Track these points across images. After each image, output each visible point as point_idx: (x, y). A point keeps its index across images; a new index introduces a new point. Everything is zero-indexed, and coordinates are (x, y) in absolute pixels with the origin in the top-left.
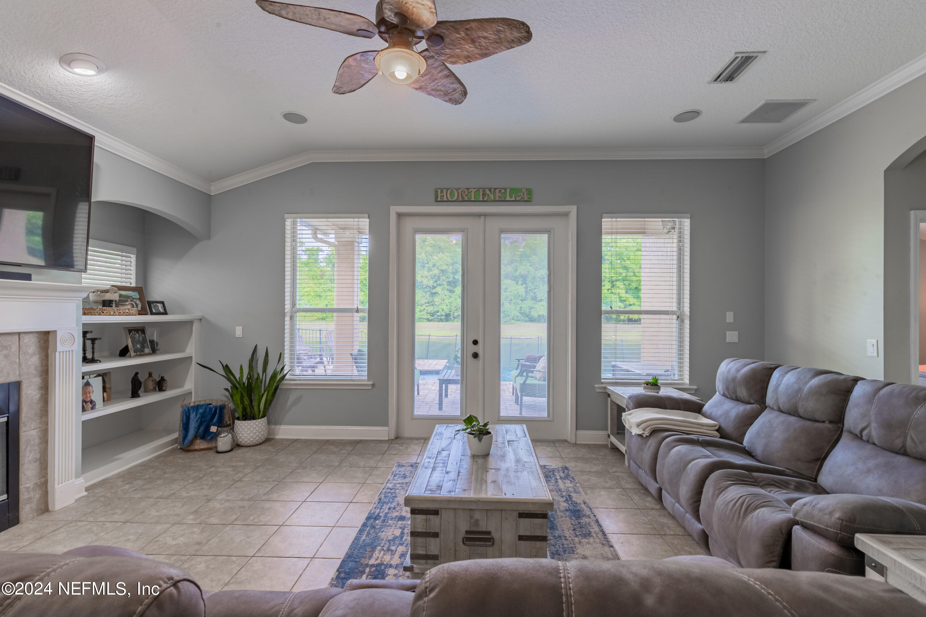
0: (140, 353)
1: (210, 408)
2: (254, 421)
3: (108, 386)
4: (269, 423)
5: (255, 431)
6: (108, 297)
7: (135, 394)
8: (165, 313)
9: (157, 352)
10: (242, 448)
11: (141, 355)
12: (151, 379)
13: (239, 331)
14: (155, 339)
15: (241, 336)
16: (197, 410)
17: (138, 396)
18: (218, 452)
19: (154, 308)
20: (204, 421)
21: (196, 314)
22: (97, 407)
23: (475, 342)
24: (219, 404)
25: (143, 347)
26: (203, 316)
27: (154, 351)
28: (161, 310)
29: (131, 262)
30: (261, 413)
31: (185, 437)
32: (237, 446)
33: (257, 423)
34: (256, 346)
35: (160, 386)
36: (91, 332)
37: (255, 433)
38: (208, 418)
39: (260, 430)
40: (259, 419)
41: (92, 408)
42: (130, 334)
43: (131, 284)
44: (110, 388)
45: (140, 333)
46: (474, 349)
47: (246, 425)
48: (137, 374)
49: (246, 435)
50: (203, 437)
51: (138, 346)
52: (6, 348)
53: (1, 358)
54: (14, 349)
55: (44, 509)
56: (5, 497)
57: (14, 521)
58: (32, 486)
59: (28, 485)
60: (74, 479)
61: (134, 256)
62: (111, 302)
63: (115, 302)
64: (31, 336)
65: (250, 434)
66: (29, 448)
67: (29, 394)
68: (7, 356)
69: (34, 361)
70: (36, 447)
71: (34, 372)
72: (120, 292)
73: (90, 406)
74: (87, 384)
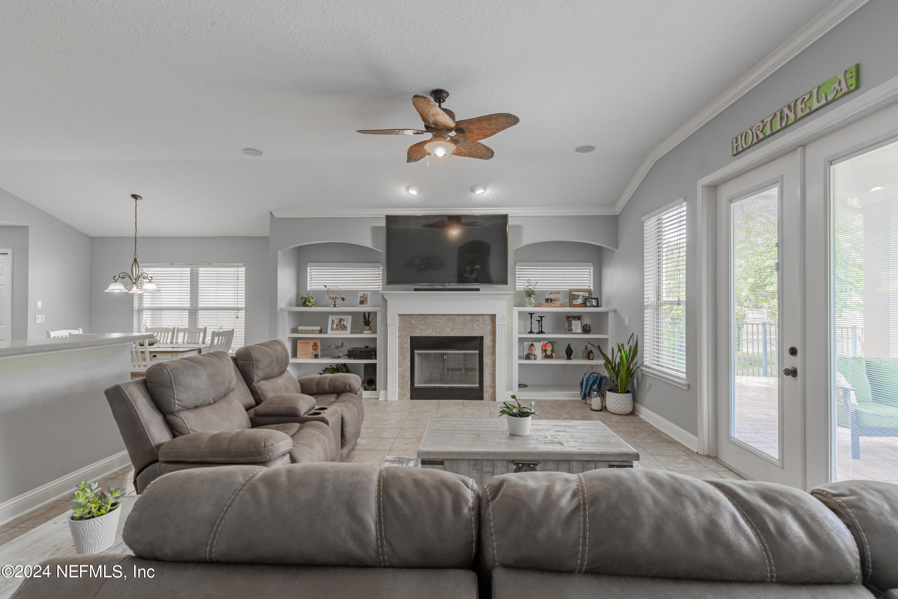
2: (616, 394)
3: (555, 349)
4: (634, 400)
5: (613, 402)
7: (569, 357)
8: (597, 306)
9: (591, 332)
10: (609, 413)
11: (573, 333)
12: (584, 350)
13: (627, 320)
15: (628, 324)
16: (586, 374)
17: (570, 359)
18: (592, 410)
19: (589, 302)
20: (589, 384)
21: (615, 306)
22: (537, 358)
23: (793, 351)
24: (602, 375)
25: (577, 328)
26: (616, 308)
28: (596, 304)
29: (590, 273)
30: (623, 389)
31: (581, 392)
32: (604, 409)
33: (619, 397)
34: (633, 334)
35: (589, 356)
38: (591, 382)
39: (617, 403)
41: (535, 359)
42: (568, 319)
43: (588, 287)
44: (557, 351)
45: (576, 319)
46: (791, 362)
48: (569, 345)
49: (609, 403)
50: (589, 396)
51: (573, 327)
52: (477, 321)
53: (476, 325)
54: (481, 321)
55: (494, 399)
56: (478, 385)
57: (481, 398)
58: (488, 386)
59: (487, 384)
60: (505, 390)
61: (592, 268)
62: (548, 299)
63: (551, 299)
64: (488, 316)
65: (613, 404)
66: (487, 367)
67: (487, 342)
68: (478, 325)
69: (489, 328)
70: (490, 368)
71: (489, 333)
72: (573, 293)
73: (534, 357)
74: (532, 345)
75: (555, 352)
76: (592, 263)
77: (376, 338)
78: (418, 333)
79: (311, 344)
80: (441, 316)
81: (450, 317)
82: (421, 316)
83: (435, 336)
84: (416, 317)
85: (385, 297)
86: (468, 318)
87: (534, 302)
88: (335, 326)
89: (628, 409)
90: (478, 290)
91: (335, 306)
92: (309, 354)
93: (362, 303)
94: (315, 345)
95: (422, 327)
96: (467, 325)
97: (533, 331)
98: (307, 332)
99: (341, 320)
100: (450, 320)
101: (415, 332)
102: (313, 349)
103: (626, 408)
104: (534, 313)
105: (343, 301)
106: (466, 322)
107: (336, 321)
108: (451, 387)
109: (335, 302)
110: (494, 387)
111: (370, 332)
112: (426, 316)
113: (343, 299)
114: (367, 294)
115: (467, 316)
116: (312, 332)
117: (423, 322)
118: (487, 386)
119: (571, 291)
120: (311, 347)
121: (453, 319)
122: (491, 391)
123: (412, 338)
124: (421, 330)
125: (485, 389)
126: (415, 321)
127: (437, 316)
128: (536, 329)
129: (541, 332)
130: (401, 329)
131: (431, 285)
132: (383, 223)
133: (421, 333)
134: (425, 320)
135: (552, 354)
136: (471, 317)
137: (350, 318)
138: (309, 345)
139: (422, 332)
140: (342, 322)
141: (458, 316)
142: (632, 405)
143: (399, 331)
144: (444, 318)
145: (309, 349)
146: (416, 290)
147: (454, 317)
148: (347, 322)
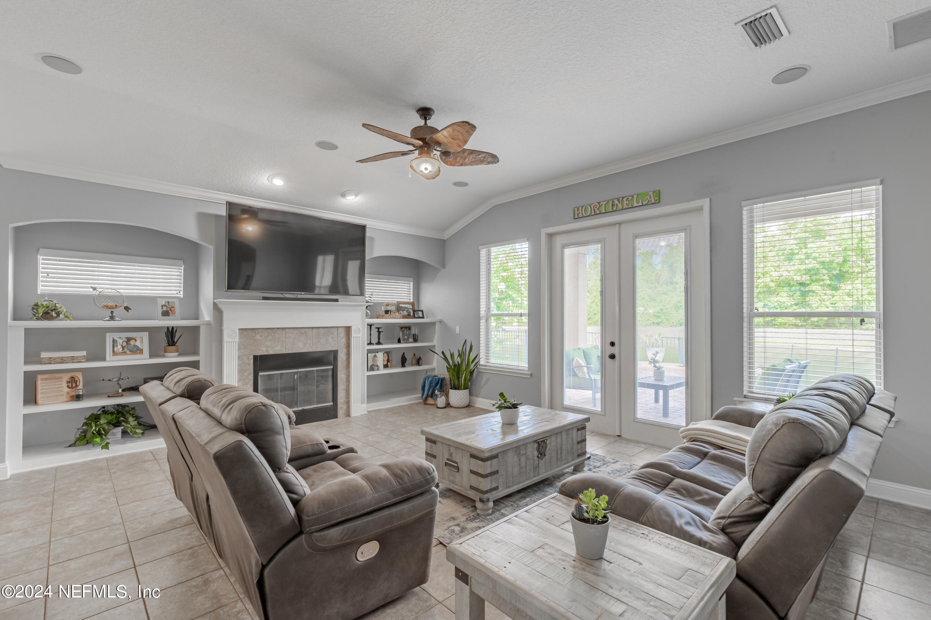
0: (407, 341)
1: (435, 379)
2: (458, 391)
3: (390, 359)
4: (471, 394)
5: (458, 398)
6: (389, 308)
7: (403, 365)
8: (423, 318)
9: (418, 341)
10: (452, 408)
11: (407, 343)
12: (414, 357)
13: (458, 329)
14: (417, 333)
15: (459, 333)
16: (429, 378)
17: (405, 367)
18: (438, 408)
19: (416, 314)
20: (432, 386)
21: (439, 318)
22: (380, 369)
23: (613, 344)
24: (442, 377)
25: (409, 338)
26: (441, 319)
27: (415, 340)
28: (421, 316)
29: (410, 287)
30: (463, 386)
31: (423, 395)
32: (448, 405)
33: (460, 393)
34: (466, 340)
35: (418, 362)
36: (381, 328)
37: (458, 399)
38: (434, 384)
39: (461, 398)
40: (461, 390)
41: (378, 370)
42: (401, 329)
43: (410, 300)
44: (392, 360)
45: (407, 329)
46: (610, 350)
47: (453, 392)
48: (404, 353)
49: (453, 400)
50: (432, 397)
51: (406, 337)
52: (332, 334)
53: (330, 338)
54: (335, 334)
55: (348, 415)
56: (332, 404)
57: (335, 416)
58: (343, 402)
59: (341, 401)
60: (360, 403)
61: (412, 283)
62: (388, 311)
63: (390, 311)
64: (342, 329)
65: (455, 399)
66: (341, 383)
67: (342, 357)
68: (332, 338)
69: (344, 341)
70: (344, 383)
71: (344, 346)
72: (401, 305)
73: (377, 368)
74: (375, 356)
75: (390, 361)
76: (412, 279)
77: (199, 361)
78: (264, 351)
79: (66, 377)
80: (292, 330)
81: (303, 331)
82: (269, 331)
83: (285, 353)
84: (262, 332)
85: (220, 306)
86: (322, 331)
87: (370, 314)
88: (119, 349)
89: (466, 403)
90: (337, 300)
91: (112, 318)
92: (63, 395)
93: (166, 314)
94: (73, 382)
95: (268, 343)
96: (321, 339)
97: (372, 342)
98: (61, 361)
99: (129, 340)
100: (302, 334)
101: (260, 350)
102: (68, 387)
103: (465, 401)
104: (373, 325)
105: (128, 311)
106: (320, 335)
107: (120, 341)
108: (303, 409)
109: (112, 312)
110: (348, 403)
111: (177, 354)
112: (275, 330)
113: (127, 309)
114: (174, 303)
115: (321, 329)
116: (73, 360)
117: (271, 337)
118: (341, 402)
119: (399, 303)
120: (65, 385)
121: (306, 332)
122: (345, 407)
123: (255, 358)
124: (267, 347)
125: (339, 406)
126: (261, 336)
127: (287, 330)
128: (375, 340)
129: (379, 343)
130: (241, 346)
131: (281, 294)
132: (223, 211)
133: (267, 351)
134: (272, 334)
135: (387, 364)
136: (326, 329)
137: (145, 336)
138: (61, 381)
139: (269, 349)
140: (132, 342)
141: (311, 330)
142: (468, 399)
143: (239, 349)
144: (296, 331)
145: (62, 387)
146: (265, 298)
147: (307, 330)
148: (142, 341)
